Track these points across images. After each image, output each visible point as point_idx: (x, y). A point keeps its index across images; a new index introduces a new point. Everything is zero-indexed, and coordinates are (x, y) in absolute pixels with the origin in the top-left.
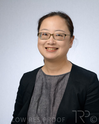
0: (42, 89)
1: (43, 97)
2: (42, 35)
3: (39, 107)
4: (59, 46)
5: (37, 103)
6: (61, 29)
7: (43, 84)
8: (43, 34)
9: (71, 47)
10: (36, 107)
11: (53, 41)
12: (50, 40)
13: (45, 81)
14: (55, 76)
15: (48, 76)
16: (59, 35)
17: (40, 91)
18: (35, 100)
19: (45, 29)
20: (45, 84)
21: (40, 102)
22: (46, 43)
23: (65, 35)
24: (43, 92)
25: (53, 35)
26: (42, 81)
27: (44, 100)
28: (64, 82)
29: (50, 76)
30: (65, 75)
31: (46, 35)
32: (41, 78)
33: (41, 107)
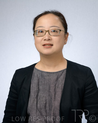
1: (41, 92)
3: (39, 102)
5: (36, 99)
6: (56, 25)
8: (39, 32)
9: (65, 43)
10: (35, 103)
11: (49, 37)
16: (54, 31)
19: (40, 27)
21: (38, 98)
24: (40, 88)
25: (48, 31)
31: (42, 32)
33: (40, 102)
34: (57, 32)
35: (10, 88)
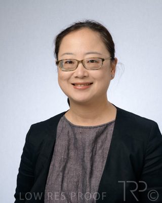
0: (68, 149)
1: (71, 162)
2: (63, 63)
3: (66, 179)
4: (94, 79)
5: (61, 174)
6: (95, 50)
7: (69, 141)
8: (66, 62)
9: (112, 78)
10: (60, 180)
11: (84, 72)
12: (79, 71)
13: (73, 136)
14: (90, 128)
15: (79, 127)
16: (92, 61)
17: (66, 154)
18: (57, 169)
19: (67, 54)
20: (73, 141)
21: (66, 172)
22: (73, 77)
23: (103, 60)
24: (70, 154)
25: (82, 61)
26: (68, 136)
27: (74, 167)
28: (106, 137)
29: (82, 127)
30: (106, 126)
31: (71, 62)
32: (66, 131)
33: (68, 179)
34: (97, 62)
35: (22, 157)
